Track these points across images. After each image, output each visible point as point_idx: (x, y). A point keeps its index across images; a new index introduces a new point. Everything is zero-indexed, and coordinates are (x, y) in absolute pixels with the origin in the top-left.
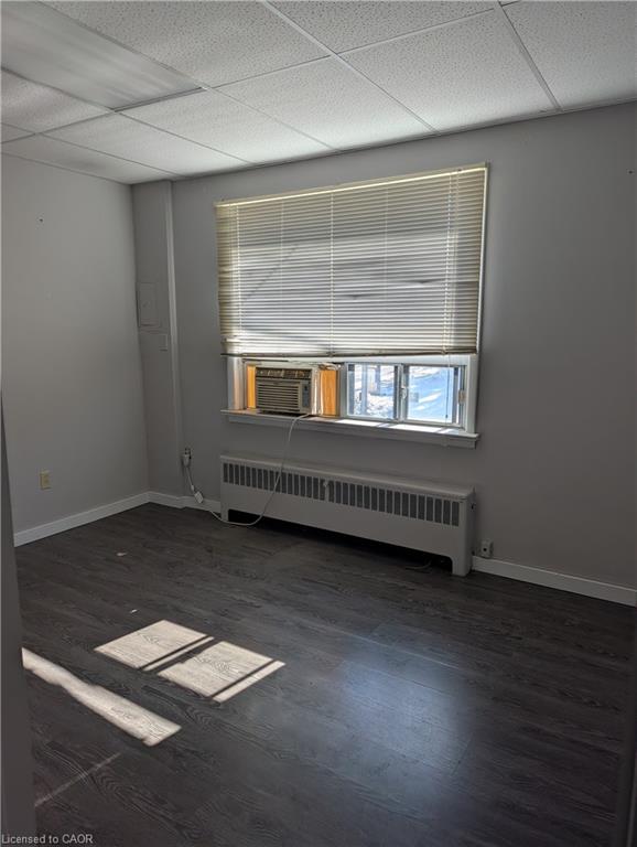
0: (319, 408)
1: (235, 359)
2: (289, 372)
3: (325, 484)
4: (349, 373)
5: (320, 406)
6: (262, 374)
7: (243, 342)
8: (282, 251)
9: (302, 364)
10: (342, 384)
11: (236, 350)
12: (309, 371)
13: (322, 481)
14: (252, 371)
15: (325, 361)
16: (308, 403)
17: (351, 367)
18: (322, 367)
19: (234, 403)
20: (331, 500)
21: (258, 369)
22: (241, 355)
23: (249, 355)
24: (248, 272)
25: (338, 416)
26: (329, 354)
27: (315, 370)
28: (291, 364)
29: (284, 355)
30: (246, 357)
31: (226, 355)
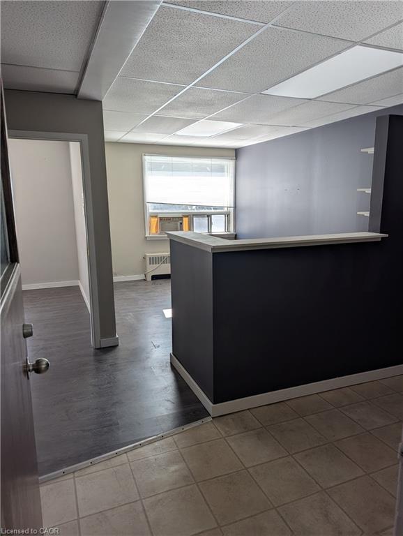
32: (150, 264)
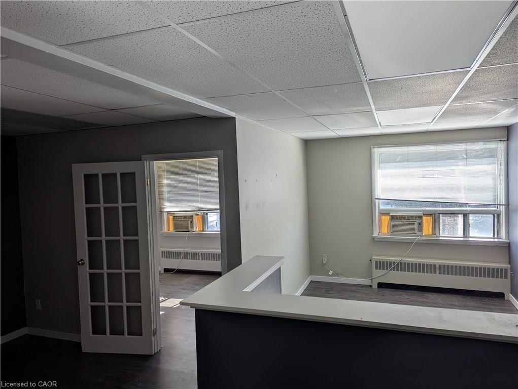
0: (196, 228)
1: (165, 213)
2: (185, 217)
3: (200, 254)
4: (206, 216)
5: (197, 228)
6: (175, 218)
7: (168, 207)
8: (182, 177)
9: (190, 214)
10: (204, 220)
11: (165, 210)
12: (192, 216)
13: (199, 253)
14: (171, 217)
15: (198, 213)
16: (192, 227)
17: (207, 214)
18: (197, 215)
19: (164, 229)
20: (202, 260)
21: (174, 216)
22: (167, 212)
23: (170, 212)
24: (169, 184)
25: (203, 231)
26: (199, 210)
27: (194, 216)
28: (186, 214)
29: (183, 211)
30: (169, 212)
31: (161, 212)
32: (376, 268)
